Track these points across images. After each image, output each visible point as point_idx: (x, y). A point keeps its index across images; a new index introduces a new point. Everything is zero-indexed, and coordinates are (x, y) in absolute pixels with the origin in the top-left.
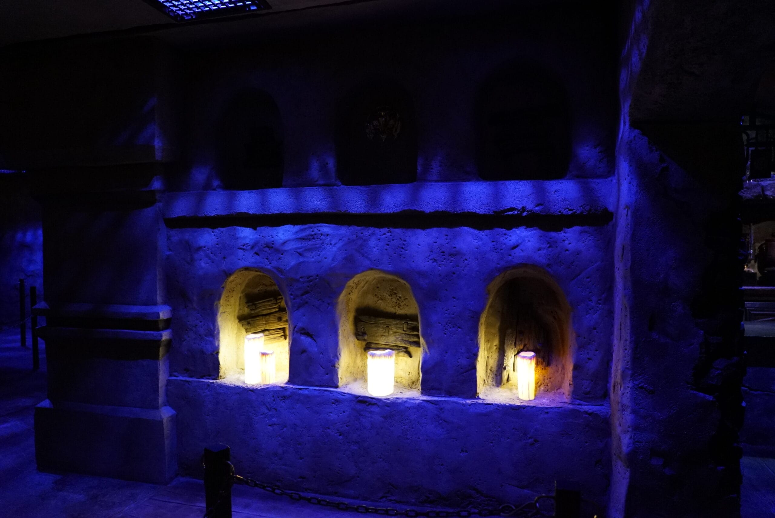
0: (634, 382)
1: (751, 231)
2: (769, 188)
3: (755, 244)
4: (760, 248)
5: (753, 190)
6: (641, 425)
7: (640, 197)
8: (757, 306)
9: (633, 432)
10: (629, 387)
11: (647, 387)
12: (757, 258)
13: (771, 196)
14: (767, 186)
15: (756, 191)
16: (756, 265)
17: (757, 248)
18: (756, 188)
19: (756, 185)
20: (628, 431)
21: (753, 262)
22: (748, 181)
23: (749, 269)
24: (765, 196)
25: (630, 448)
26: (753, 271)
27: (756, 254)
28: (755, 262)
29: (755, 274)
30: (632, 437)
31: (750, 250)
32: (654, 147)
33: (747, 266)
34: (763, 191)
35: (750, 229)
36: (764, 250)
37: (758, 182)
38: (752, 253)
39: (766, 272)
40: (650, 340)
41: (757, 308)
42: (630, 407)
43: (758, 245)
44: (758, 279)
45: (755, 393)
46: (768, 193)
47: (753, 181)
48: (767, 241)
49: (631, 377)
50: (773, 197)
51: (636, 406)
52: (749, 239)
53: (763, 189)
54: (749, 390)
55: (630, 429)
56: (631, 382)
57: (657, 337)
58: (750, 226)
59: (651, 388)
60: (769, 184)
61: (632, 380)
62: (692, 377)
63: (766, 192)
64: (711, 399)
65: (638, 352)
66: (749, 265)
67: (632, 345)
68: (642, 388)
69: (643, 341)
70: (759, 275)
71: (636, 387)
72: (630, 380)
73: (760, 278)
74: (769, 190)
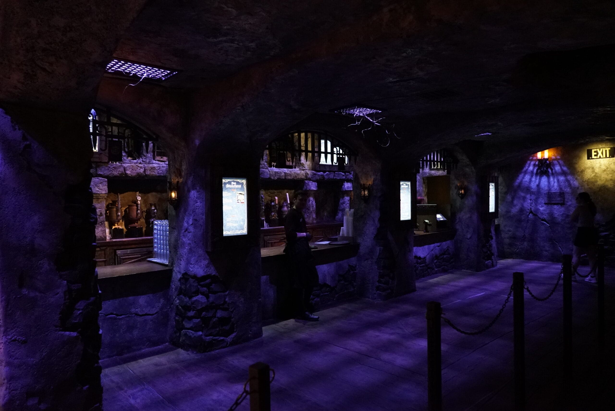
0: (7, 337)
1: (118, 199)
2: (128, 169)
3: (122, 208)
4: (125, 211)
5: (119, 170)
6: (15, 375)
7: (5, 169)
8: (128, 252)
9: (8, 383)
10: (2, 343)
11: (19, 338)
12: (124, 218)
13: (130, 174)
14: (127, 167)
15: (121, 170)
16: (124, 223)
17: (123, 211)
18: (120, 168)
19: (120, 166)
20: (4, 383)
21: (121, 221)
22: (115, 162)
23: (119, 227)
24: (126, 174)
25: (6, 399)
26: (121, 228)
27: (123, 215)
28: (123, 221)
29: (122, 230)
30: (8, 388)
31: (118, 213)
32: (17, 126)
33: (117, 224)
34: (125, 170)
35: (118, 197)
36: (128, 213)
37: (122, 164)
38: (120, 215)
39: (129, 228)
40: (20, 296)
41: (129, 254)
42: (4, 361)
43: (124, 209)
44: (125, 233)
45: (121, 317)
46: (128, 172)
47: (118, 163)
48: (130, 206)
49: (4, 333)
50: (131, 175)
51: (10, 358)
52: (117, 204)
53: (125, 169)
54: (116, 316)
55: (6, 381)
56: (3, 338)
57: (27, 292)
58: (118, 195)
59: (24, 339)
60: (128, 166)
61: (5, 336)
62: (59, 321)
63: (127, 171)
64: (75, 335)
65: (9, 309)
66: (119, 223)
67: (3, 303)
68: (14, 340)
69: (13, 298)
70: (125, 230)
71: (9, 341)
72: (3, 336)
73: (126, 232)
74: (128, 170)
